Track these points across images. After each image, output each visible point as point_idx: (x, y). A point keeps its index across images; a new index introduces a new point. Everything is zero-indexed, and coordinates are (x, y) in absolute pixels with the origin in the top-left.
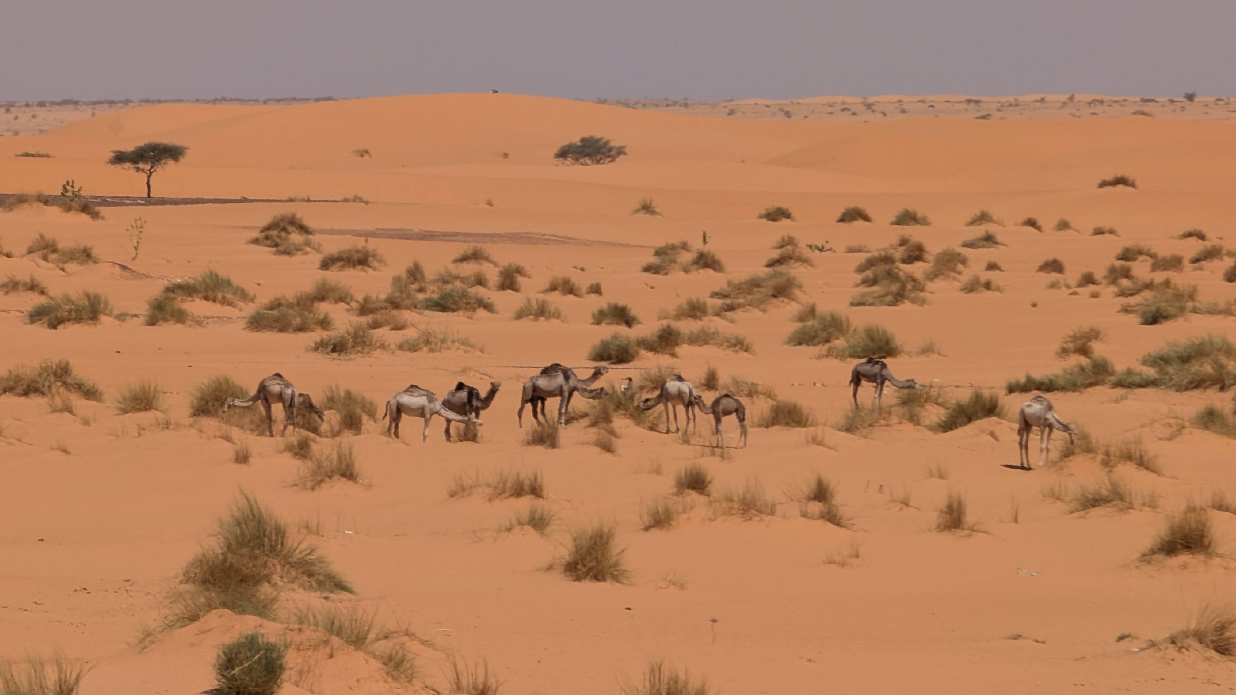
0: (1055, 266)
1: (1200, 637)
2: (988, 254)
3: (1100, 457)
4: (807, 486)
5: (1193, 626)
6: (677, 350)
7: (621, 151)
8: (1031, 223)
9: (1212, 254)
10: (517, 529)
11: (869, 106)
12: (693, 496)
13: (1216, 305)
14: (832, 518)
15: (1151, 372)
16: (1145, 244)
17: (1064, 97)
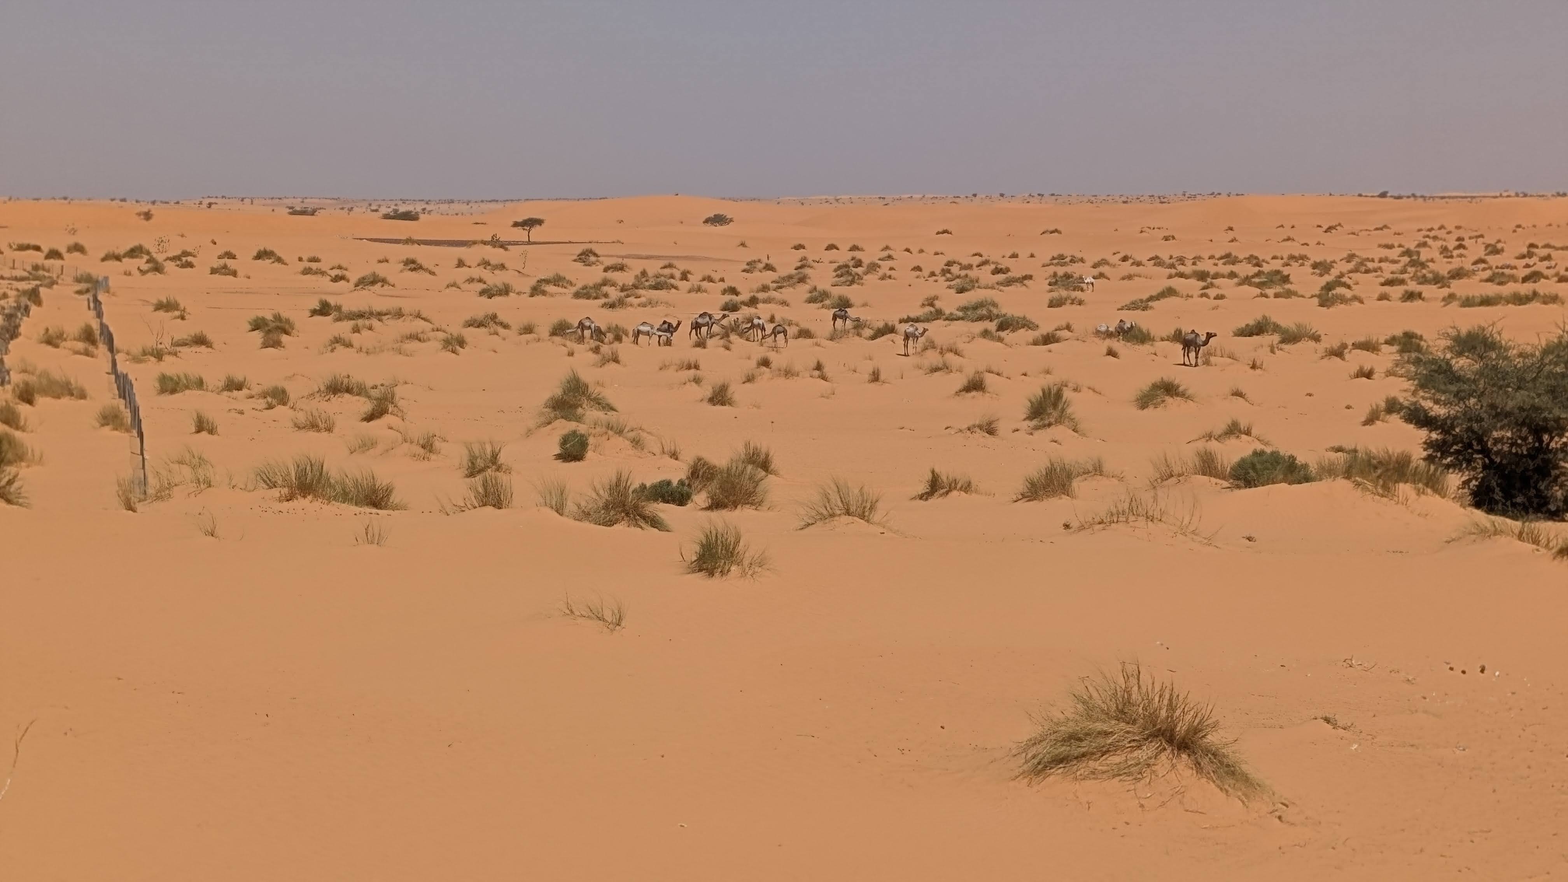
0: (918, 268)
1: (980, 427)
2: (890, 263)
3: (938, 351)
4: (813, 364)
5: (977, 423)
6: (758, 306)
7: (731, 220)
8: (908, 250)
9: (985, 263)
10: (688, 383)
11: (837, 200)
12: (764, 369)
13: (988, 285)
14: (824, 378)
15: (960, 314)
16: (957, 259)
17: (921, 196)
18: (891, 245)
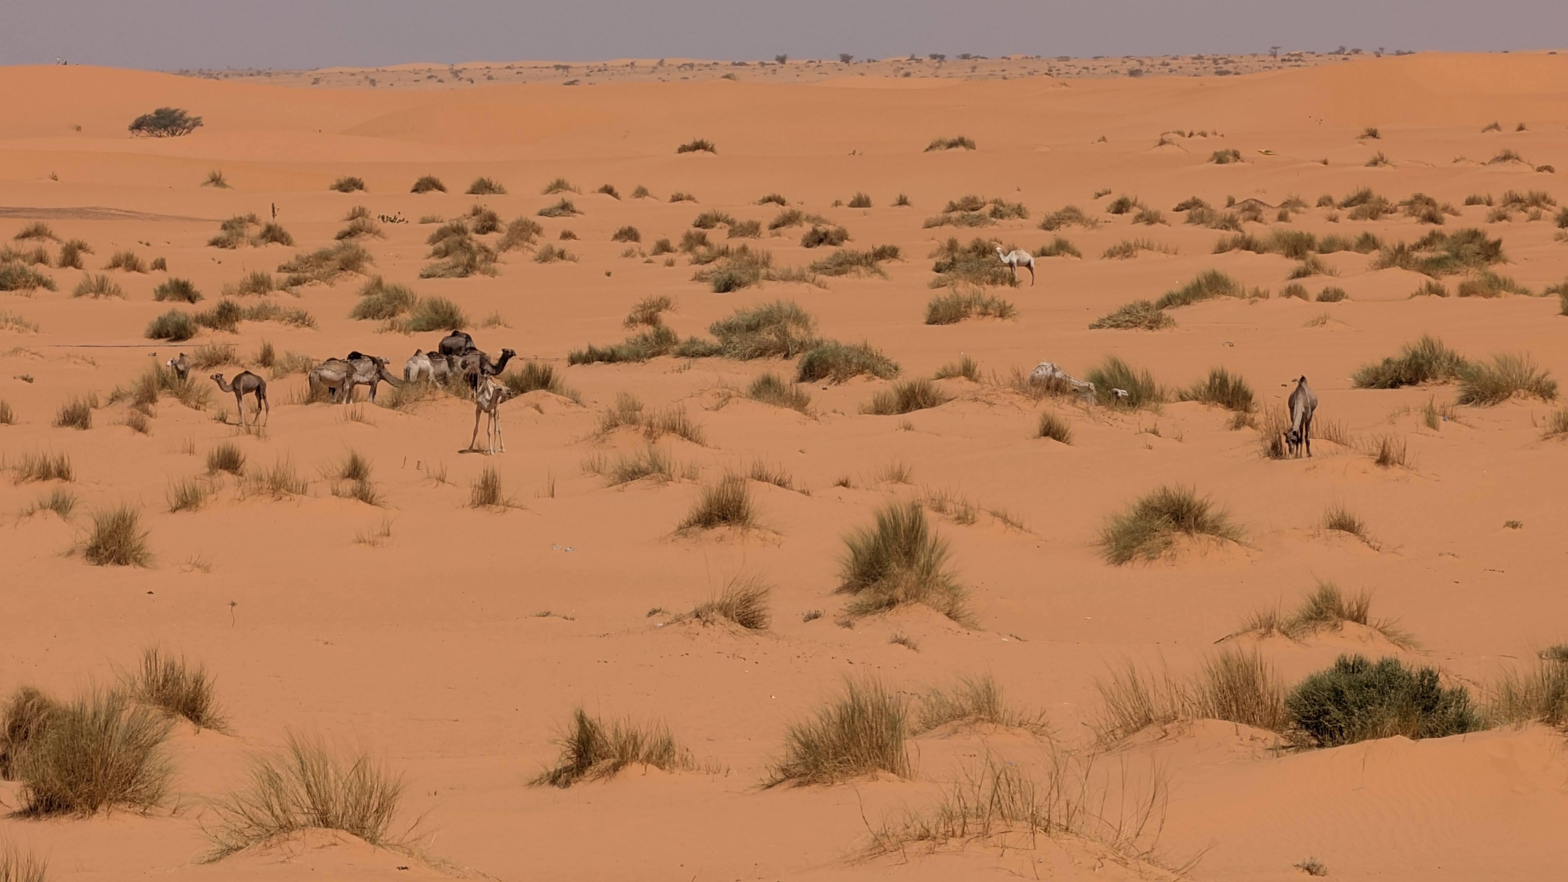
0: (629, 234)
1: (725, 610)
2: (564, 222)
3: (643, 429)
4: (342, 464)
5: (717, 600)
6: (237, 325)
7: (197, 122)
8: (609, 190)
9: (790, 219)
10: (39, 514)
11: (456, 74)
12: (226, 476)
13: (790, 271)
14: (365, 496)
15: (715, 341)
16: (723, 211)
17: (655, 62)
18: (571, 182)
